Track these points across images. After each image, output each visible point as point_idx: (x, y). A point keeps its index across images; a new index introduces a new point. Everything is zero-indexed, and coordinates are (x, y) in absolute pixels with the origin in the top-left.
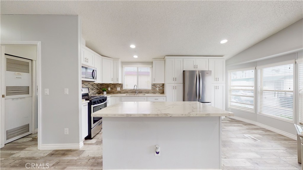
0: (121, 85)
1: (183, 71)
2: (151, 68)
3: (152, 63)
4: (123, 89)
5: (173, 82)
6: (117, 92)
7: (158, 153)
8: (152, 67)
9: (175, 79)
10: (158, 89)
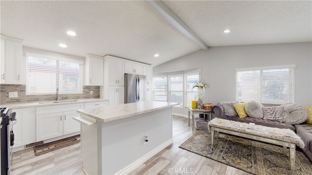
0: (20, 88)
1: (125, 74)
2: (82, 66)
3: (84, 59)
4: (26, 94)
5: (116, 84)
6: (9, 100)
7: (147, 141)
8: (84, 63)
9: (118, 82)
10: (92, 92)
